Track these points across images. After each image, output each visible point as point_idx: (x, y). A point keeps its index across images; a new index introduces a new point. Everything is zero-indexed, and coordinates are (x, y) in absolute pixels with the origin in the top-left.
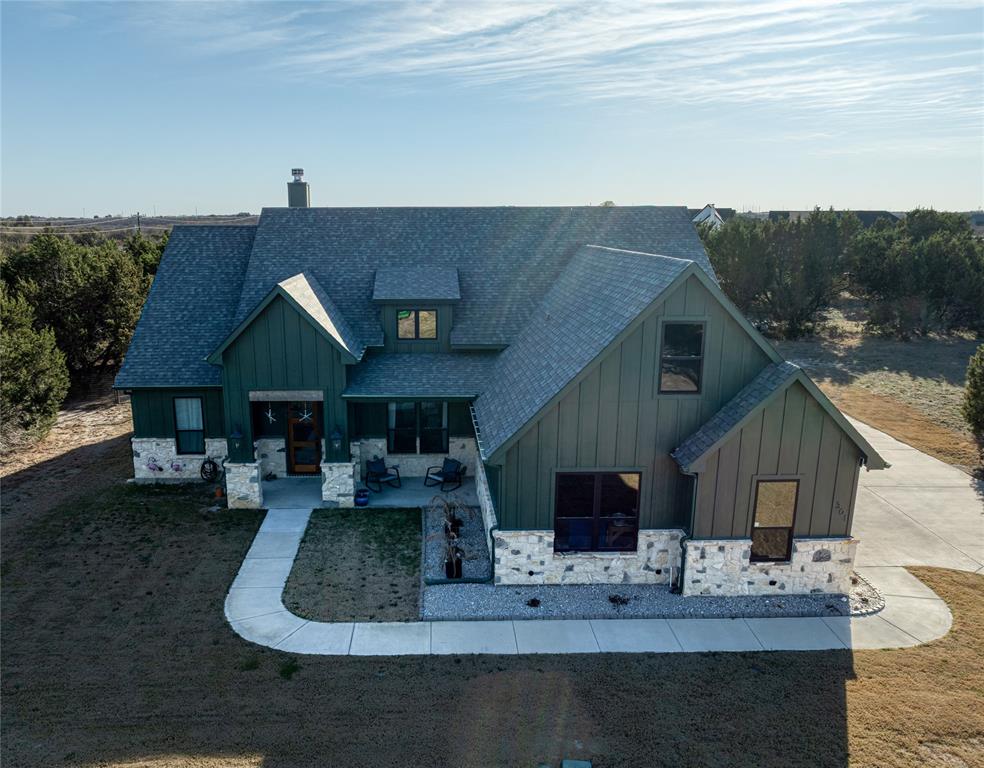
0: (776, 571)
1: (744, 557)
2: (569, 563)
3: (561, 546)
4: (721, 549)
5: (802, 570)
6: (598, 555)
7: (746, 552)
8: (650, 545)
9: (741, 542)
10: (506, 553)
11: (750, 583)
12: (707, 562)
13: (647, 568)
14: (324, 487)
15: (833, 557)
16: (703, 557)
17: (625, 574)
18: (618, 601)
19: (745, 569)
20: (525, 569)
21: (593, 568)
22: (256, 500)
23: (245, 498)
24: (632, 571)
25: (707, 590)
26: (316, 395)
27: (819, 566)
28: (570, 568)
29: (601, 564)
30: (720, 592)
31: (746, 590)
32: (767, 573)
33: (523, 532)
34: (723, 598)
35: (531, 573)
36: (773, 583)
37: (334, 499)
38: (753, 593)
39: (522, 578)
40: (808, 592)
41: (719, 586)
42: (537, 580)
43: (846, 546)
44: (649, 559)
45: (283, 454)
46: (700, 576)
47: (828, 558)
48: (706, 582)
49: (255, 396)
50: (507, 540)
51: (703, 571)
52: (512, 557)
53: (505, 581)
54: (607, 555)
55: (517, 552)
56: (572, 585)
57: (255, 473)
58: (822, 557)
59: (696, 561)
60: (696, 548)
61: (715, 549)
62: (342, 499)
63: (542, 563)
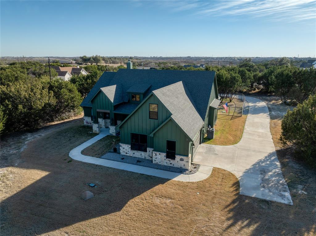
0: (172, 161)
1: (165, 157)
2: (134, 152)
3: (132, 148)
4: (160, 154)
5: (178, 162)
6: (139, 152)
7: (165, 156)
8: (149, 151)
9: (164, 153)
10: (122, 148)
11: (166, 163)
12: (157, 157)
13: (149, 156)
14: (110, 131)
15: (184, 160)
16: (156, 155)
17: (145, 157)
18: (139, 162)
19: (165, 160)
20: (125, 152)
21: (138, 154)
22: (98, 132)
23: (96, 131)
24: (146, 156)
25: (157, 163)
26: (108, 111)
27: (181, 162)
28: (134, 153)
29: (140, 154)
30: (160, 164)
31: (166, 164)
32: (170, 161)
33: (125, 144)
34: (161, 165)
35: (126, 153)
36: (171, 164)
37: (112, 133)
38: (167, 165)
39: (125, 154)
40: (179, 167)
41: (160, 162)
42: (128, 155)
43: (187, 158)
44: (149, 154)
45: (110, 123)
46: (156, 159)
47: (183, 160)
48: (157, 161)
49: (98, 110)
50: (122, 145)
51: (156, 158)
52: (123, 149)
53: (122, 154)
54: (141, 152)
55: (124, 148)
56: (134, 157)
57: (98, 126)
58: (182, 160)
59: (154, 156)
60: (155, 153)
61: (158, 154)
62: (113, 134)
63: (129, 151)
